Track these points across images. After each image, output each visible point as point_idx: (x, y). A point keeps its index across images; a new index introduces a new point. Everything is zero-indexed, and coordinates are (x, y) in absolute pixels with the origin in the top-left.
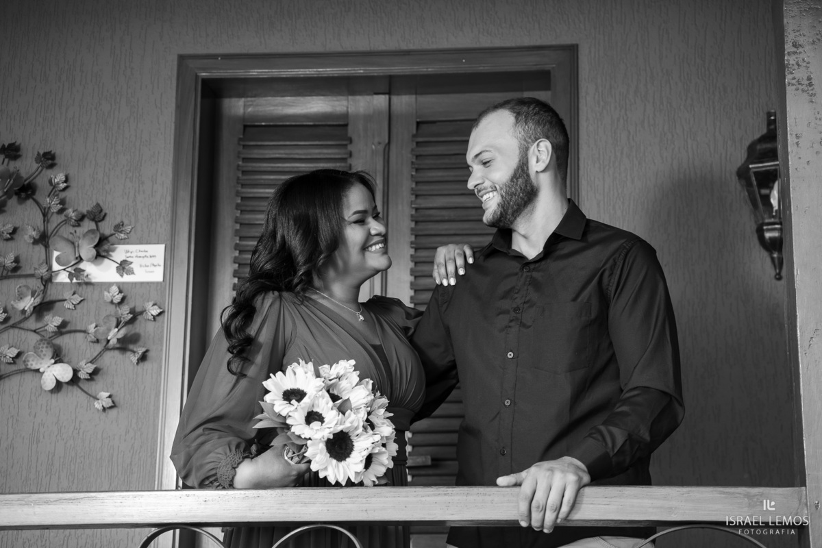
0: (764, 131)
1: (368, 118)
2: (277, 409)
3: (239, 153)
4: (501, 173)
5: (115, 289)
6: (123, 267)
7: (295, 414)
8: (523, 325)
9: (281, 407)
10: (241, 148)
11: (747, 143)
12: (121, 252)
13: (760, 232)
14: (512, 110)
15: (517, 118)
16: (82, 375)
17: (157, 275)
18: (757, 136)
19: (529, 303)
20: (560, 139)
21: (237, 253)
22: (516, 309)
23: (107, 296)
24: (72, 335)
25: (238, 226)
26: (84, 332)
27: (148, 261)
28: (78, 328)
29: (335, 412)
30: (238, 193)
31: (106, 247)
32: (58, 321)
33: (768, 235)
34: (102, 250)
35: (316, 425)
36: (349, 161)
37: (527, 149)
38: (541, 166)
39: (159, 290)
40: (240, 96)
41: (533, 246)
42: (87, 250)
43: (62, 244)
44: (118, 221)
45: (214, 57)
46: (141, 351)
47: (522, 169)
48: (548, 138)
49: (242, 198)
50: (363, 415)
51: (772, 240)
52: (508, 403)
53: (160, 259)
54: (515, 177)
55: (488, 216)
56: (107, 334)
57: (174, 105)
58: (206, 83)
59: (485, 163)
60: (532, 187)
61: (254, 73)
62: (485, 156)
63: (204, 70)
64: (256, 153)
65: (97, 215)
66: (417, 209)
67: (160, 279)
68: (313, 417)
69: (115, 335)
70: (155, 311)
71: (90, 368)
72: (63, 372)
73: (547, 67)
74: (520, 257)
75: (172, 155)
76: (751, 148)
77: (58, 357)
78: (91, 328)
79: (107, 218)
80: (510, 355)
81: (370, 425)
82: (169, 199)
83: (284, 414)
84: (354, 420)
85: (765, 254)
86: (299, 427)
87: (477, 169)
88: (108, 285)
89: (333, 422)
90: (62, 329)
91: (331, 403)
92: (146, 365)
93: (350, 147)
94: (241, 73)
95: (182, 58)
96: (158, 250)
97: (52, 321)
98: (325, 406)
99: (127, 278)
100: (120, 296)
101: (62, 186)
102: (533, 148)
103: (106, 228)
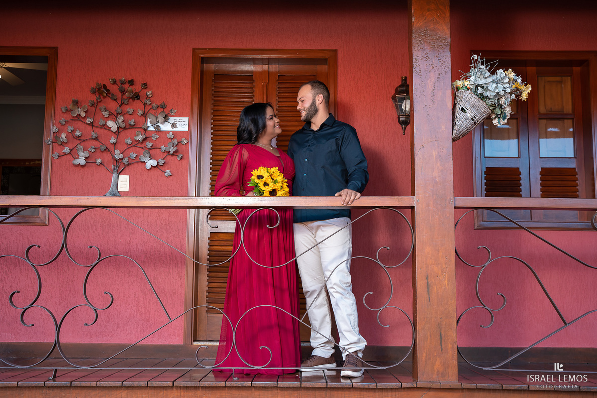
0: (401, 83)
1: (261, 73)
2: (255, 181)
3: (213, 84)
4: (308, 105)
5: (171, 133)
6: (173, 125)
7: (260, 183)
8: (311, 151)
9: (257, 180)
10: (214, 83)
11: (395, 87)
12: (172, 120)
13: (399, 118)
14: (311, 84)
15: (313, 86)
16: (160, 164)
17: (186, 129)
18: (399, 85)
19: (314, 144)
20: (326, 94)
21: (213, 121)
22: (309, 146)
23: (168, 136)
24: (155, 149)
25: (213, 112)
26: (160, 149)
27: (182, 123)
28: (158, 147)
29: (272, 183)
30: (213, 99)
31: (167, 118)
32: (151, 144)
33: (401, 119)
34: (166, 119)
35: (267, 186)
36: (253, 89)
37: (315, 97)
38: (320, 102)
39: (186, 134)
40: (213, 63)
41: (317, 126)
42: (161, 119)
43: (151, 117)
44: (171, 109)
45: (206, 49)
46: (181, 156)
47: (314, 103)
48: (322, 93)
49: (214, 101)
50: (280, 184)
51: (403, 121)
52: (305, 175)
53: (187, 123)
54: (311, 106)
55: (303, 118)
56: (169, 149)
57: (191, 67)
58: (203, 58)
59: (302, 101)
60: (317, 109)
61: (221, 55)
62: (302, 99)
63: (202, 54)
64: (219, 85)
65: (163, 107)
66: (278, 107)
67: (187, 130)
68: (266, 184)
69: (172, 150)
70: (185, 141)
71: (163, 161)
72: (153, 162)
73: (327, 57)
74: (313, 131)
75: (190, 85)
76: (396, 89)
77: (151, 157)
78: (163, 147)
79: (167, 107)
80: (306, 160)
81: (282, 188)
82: (190, 101)
83: (257, 182)
84: (278, 186)
85: (400, 126)
86: (262, 187)
87: (300, 103)
88: (168, 132)
89: (272, 186)
90: (152, 148)
91: (271, 180)
92: (183, 161)
93: (254, 84)
94: (216, 55)
95: (194, 50)
96: (186, 120)
97: (149, 145)
98: (269, 181)
99: (175, 130)
100: (173, 136)
101: (151, 95)
102: (317, 97)
103: (167, 111)
